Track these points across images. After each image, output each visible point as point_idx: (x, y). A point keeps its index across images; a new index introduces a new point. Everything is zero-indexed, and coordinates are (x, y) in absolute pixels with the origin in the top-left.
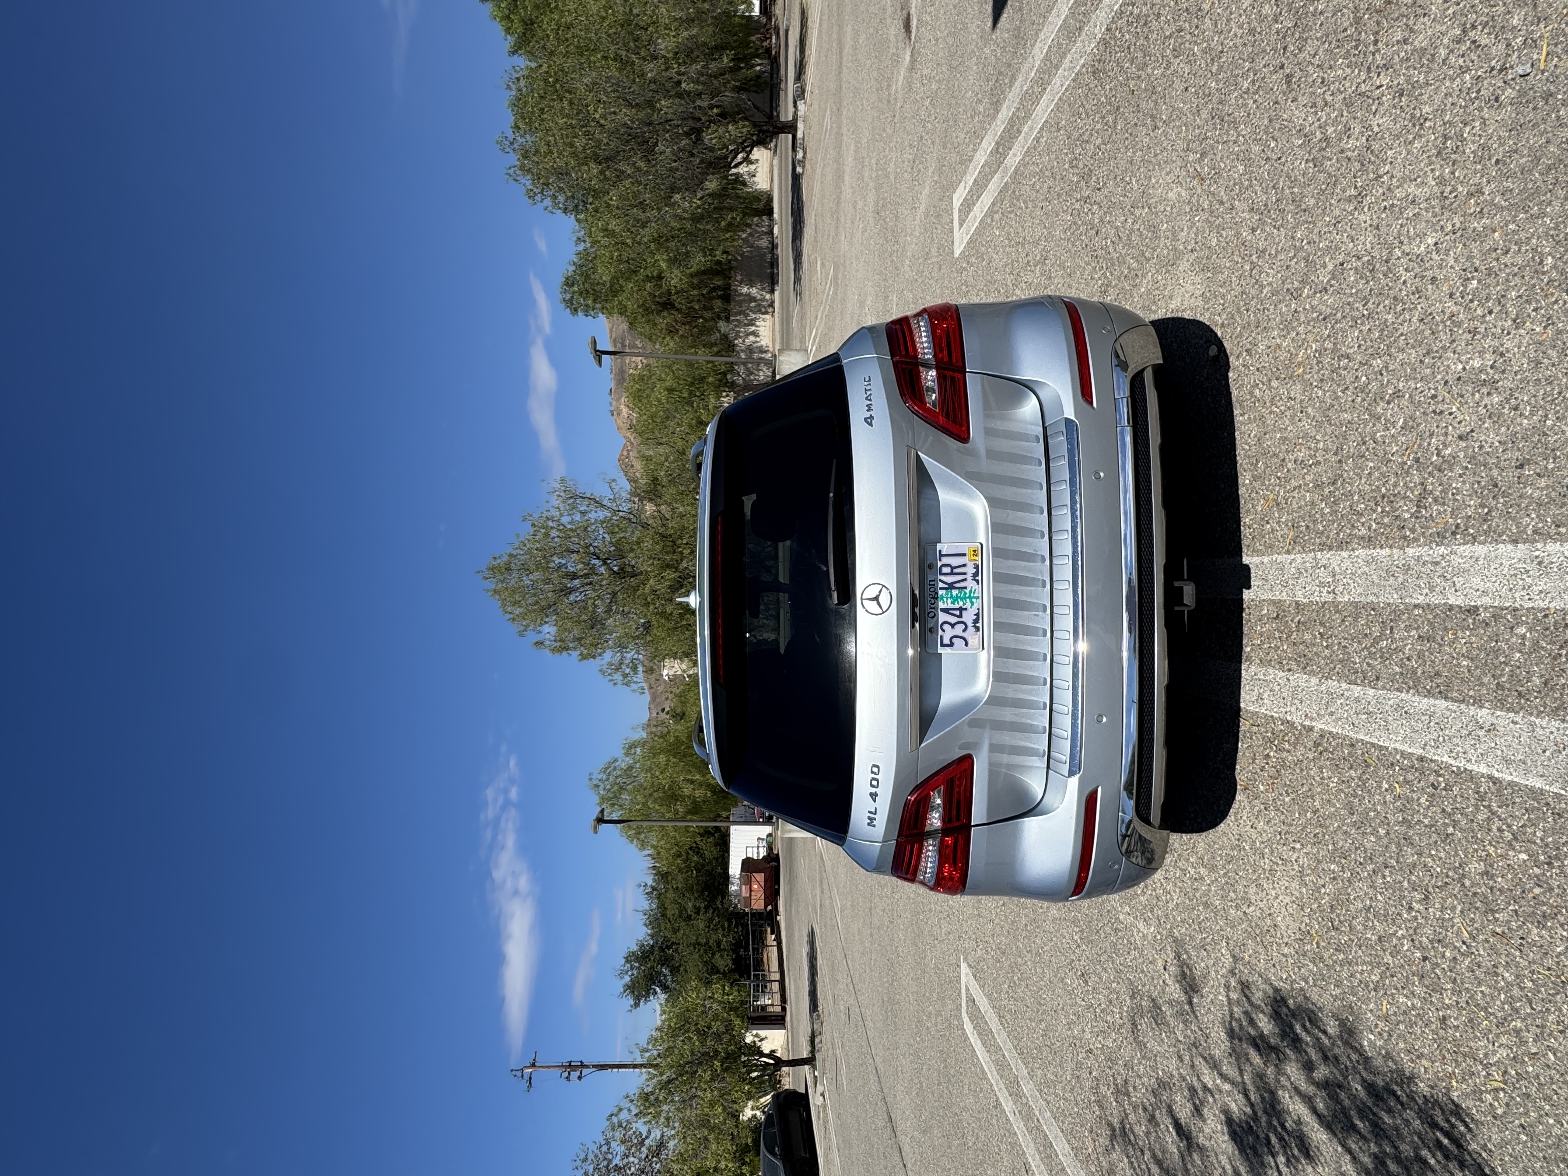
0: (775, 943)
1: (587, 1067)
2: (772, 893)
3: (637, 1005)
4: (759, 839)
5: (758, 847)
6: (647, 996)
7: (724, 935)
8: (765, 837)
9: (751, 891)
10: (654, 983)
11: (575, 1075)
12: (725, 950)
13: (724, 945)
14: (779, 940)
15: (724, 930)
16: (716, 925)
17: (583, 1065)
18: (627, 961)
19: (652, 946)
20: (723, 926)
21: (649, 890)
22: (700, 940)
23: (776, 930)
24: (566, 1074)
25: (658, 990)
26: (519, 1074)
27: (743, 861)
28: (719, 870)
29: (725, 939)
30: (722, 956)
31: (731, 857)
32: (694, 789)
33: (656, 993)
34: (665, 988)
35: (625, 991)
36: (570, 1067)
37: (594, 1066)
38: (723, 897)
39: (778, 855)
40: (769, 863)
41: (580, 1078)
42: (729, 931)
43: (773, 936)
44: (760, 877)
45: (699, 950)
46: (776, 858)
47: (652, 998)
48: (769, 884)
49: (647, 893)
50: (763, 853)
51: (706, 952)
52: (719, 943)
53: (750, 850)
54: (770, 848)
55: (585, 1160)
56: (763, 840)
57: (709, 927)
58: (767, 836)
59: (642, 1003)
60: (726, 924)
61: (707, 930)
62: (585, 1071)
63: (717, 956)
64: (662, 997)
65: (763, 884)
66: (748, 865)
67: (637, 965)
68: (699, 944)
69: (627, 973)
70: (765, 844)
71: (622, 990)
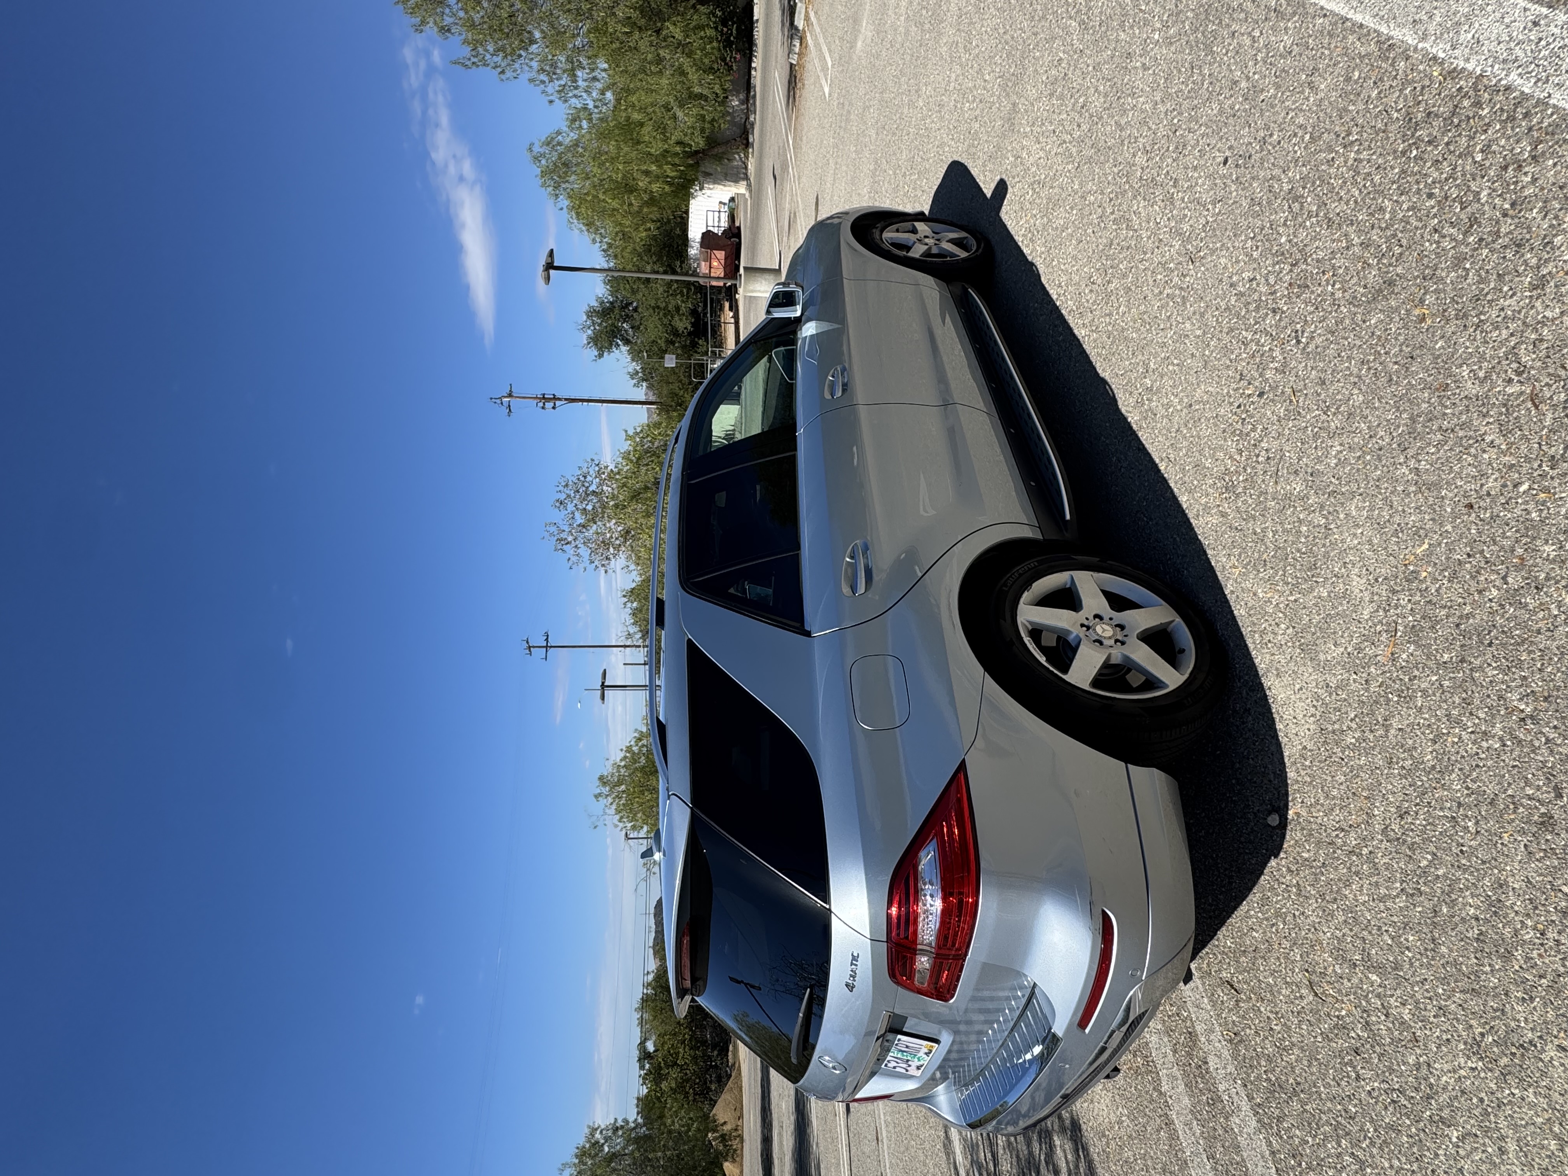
0: (732, 320)
1: (560, 399)
2: (732, 269)
3: (601, 356)
4: (721, 203)
5: (719, 212)
6: (609, 348)
7: (683, 302)
8: (727, 202)
9: (710, 267)
10: (616, 337)
11: (549, 405)
12: (683, 314)
13: (683, 309)
14: (736, 317)
15: (683, 296)
16: (675, 291)
17: (555, 398)
18: (588, 317)
19: (611, 303)
20: (682, 292)
21: (605, 247)
22: (659, 304)
23: (734, 307)
24: (541, 404)
25: (620, 343)
26: (498, 401)
27: (703, 234)
28: (678, 231)
29: (683, 305)
30: (681, 320)
31: (690, 219)
32: (650, 183)
33: (619, 345)
34: (627, 342)
35: (589, 343)
36: (544, 398)
37: (566, 399)
38: (682, 262)
39: (739, 228)
40: (730, 238)
41: (554, 408)
42: (688, 298)
43: (731, 314)
44: (721, 254)
45: (659, 313)
46: (738, 235)
47: (614, 349)
48: (729, 261)
49: (603, 250)
50: (724, 223)
51: (665, 315)
52: (678, 309)
53: (710, 214)
54: (732, 217)
55: (567, 485)
56: (725, 204)
57: (668, 292)
58: (730, 201)
59: (605, 354)
60: (685, 291)
61: (666, 294)
62: (558, 403)
63: (677, 318)
64: (624, 349)
65: (723, 262)
66: (708, 239)
67: (599, 321)
68: (658, 307)
69: (589, 328)
70: (726, 208)
71: (586, 342)
